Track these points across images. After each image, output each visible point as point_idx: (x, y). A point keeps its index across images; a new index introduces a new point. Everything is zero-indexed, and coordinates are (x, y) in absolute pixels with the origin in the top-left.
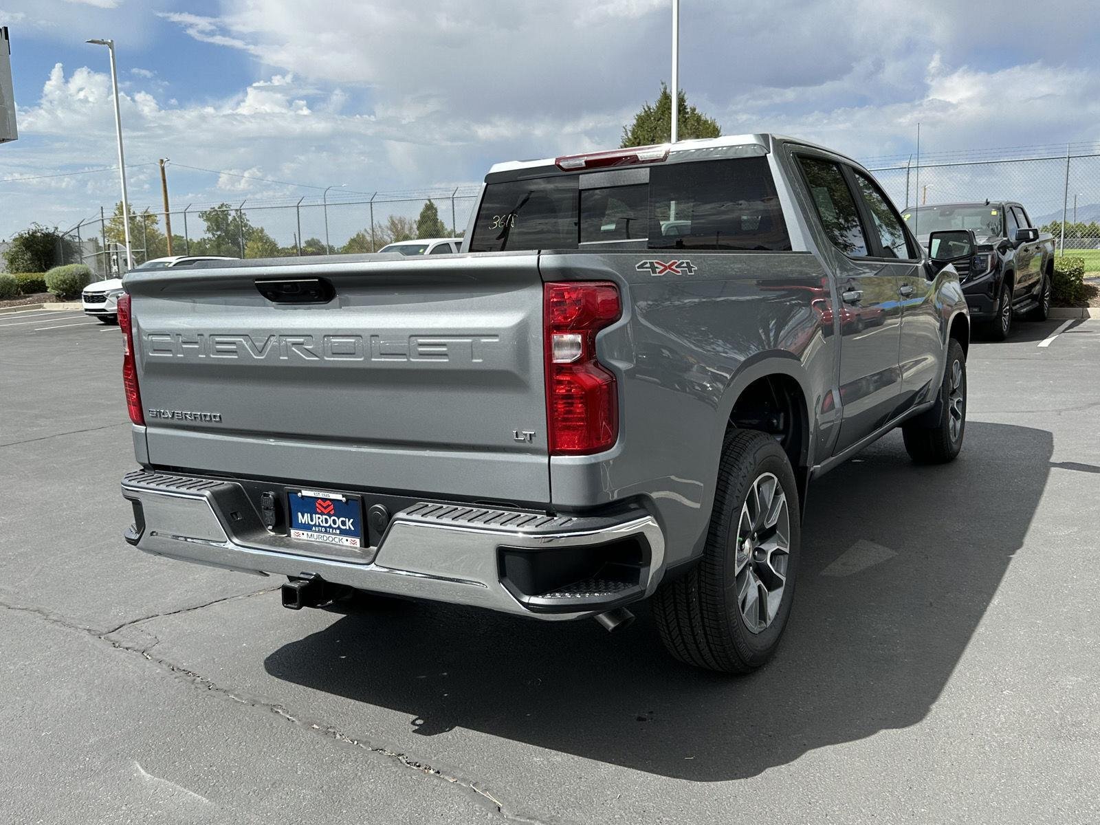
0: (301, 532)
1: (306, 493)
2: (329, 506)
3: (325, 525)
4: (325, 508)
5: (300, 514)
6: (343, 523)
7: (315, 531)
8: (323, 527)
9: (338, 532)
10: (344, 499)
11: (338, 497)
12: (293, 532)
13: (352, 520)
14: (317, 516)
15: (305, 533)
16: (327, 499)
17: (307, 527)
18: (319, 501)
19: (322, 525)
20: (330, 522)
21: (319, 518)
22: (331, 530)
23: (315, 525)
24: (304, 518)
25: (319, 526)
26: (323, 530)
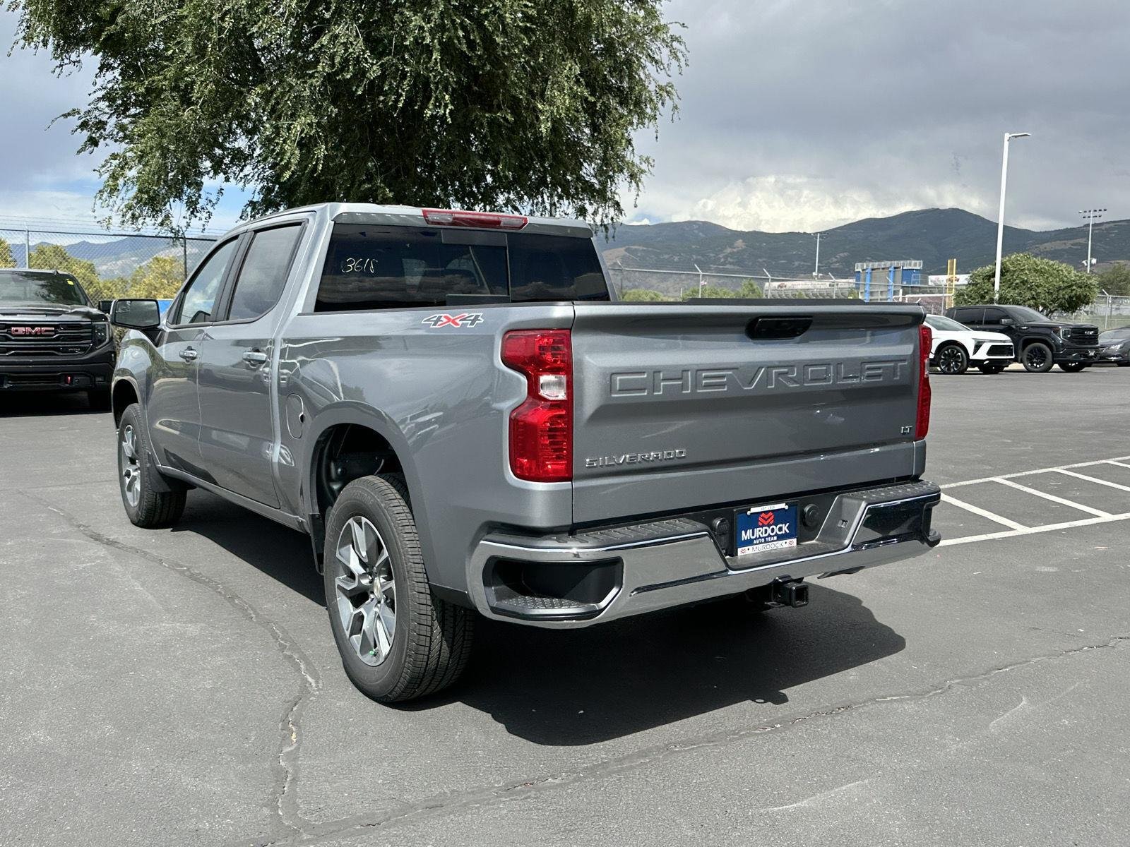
0: (746, 548)
1: (754, 510)
2: (771, 516)
3: (764, 535)
4: (766, 520)
5: (743, 532)
6: (780, 529)
7: (757, 544)
8: (763, 538)
9: (775, 538)
10: (787, 507)
11: (783, 506)
12: (739, 550)
13: (788, 524)
14: (758, 529)
15: (750, 547)
16: (768, 512)
17: (750, 542)
18: (763, 515)
19: (761, 536)
20: (769, 531)
21: (760, 531)
22: (769, 538)
23: (756, 539)
24: (746, 535)
25: (760, 537)
26: (763, 540)
